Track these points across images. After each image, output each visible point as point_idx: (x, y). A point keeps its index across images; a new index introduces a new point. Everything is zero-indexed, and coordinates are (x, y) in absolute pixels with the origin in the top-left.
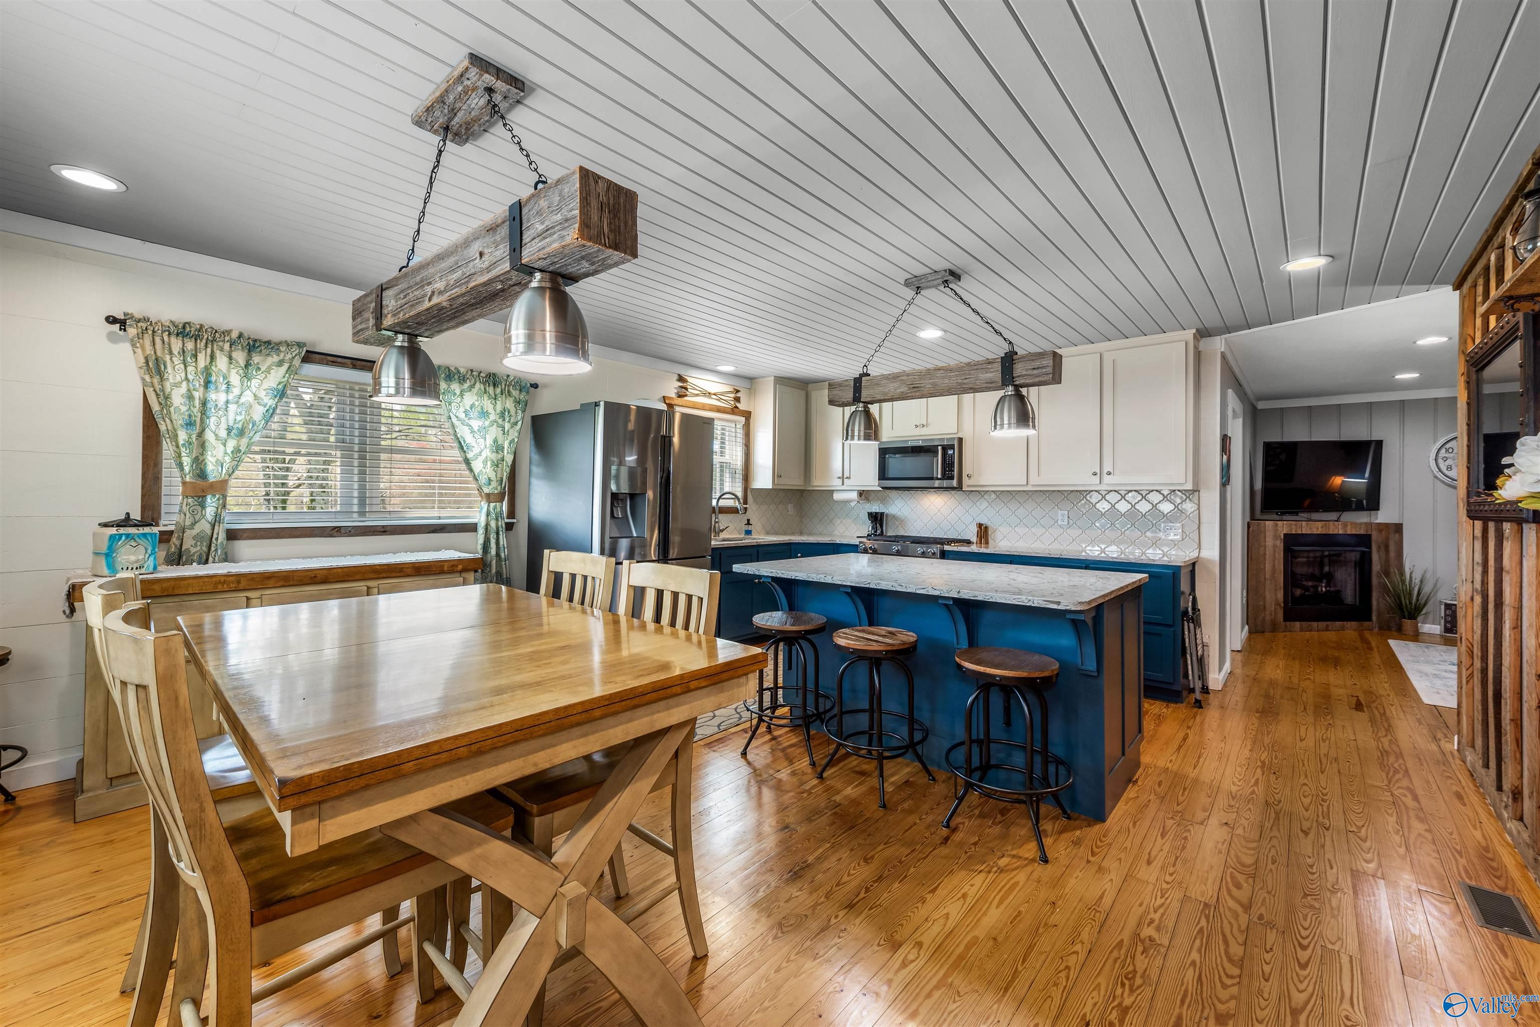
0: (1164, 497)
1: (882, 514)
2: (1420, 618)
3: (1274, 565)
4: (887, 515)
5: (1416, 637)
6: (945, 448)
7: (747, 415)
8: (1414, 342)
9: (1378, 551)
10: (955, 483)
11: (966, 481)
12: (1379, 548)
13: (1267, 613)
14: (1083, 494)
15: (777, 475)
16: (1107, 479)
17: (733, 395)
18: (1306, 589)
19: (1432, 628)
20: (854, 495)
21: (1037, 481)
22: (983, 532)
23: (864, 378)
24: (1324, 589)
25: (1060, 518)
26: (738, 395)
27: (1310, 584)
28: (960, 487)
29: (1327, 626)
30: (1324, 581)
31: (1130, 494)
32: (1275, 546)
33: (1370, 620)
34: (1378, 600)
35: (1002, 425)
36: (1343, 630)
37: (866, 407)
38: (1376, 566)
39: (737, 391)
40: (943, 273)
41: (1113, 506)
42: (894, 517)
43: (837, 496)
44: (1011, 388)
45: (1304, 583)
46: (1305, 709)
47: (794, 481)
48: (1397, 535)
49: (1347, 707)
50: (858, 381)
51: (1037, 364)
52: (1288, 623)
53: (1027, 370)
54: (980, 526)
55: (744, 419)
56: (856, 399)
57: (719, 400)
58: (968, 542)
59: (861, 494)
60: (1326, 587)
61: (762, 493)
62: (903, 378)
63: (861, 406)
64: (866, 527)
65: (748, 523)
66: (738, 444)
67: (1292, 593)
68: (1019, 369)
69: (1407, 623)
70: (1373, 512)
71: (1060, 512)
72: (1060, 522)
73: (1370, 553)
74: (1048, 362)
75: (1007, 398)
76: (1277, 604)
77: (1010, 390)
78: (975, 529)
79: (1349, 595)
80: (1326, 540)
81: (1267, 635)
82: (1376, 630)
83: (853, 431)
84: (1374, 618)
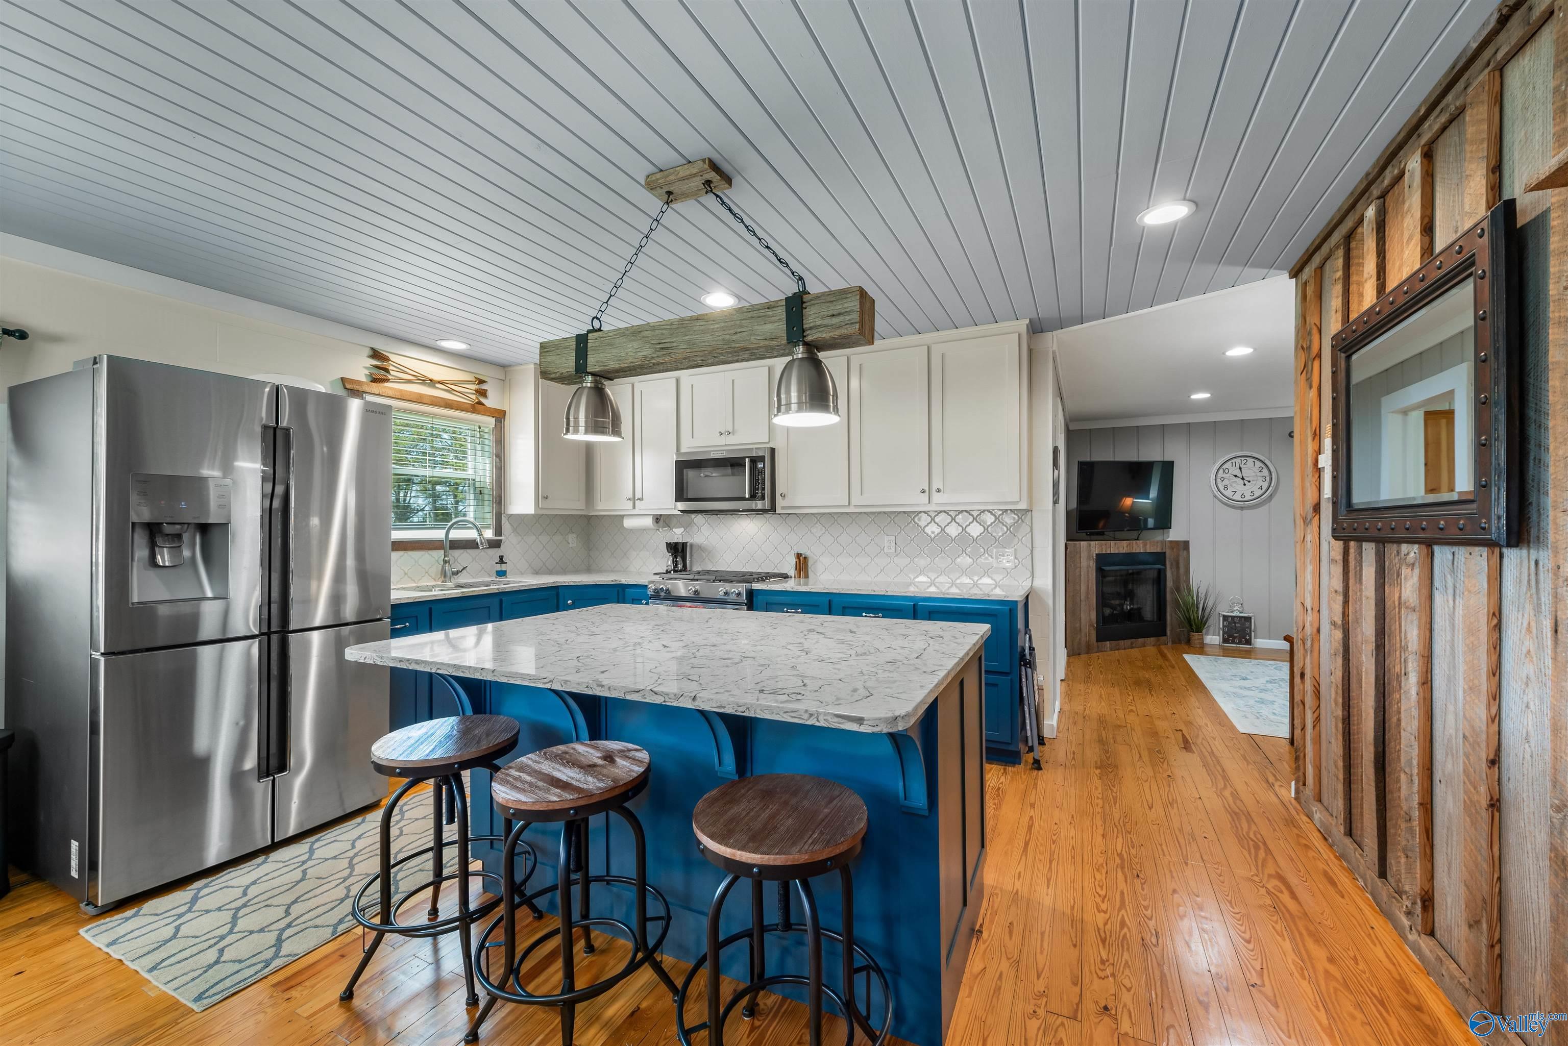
0: (996, 518)
1: (684, 545)
2: (1204, 631)
3: (1088, 586)
4: (691, 545)
5: (1201, 650)
6: (754, 461)
7: (500, 416)
8: (1224, 353)
9: (1171, 568)
10: (767, 504)
11: (779, 502)
12: (1172, 565)
13: (1083, 634)
14: (910, 516)
15: (541, 496)
16: (937, 498)
17: (474, 387)
18: (1113, 608)
19: (1213, 639)
20: (648, 522)
21: (861, 501)
22: (802, 564)
23: (590, 336)
24: (1128, 607)
25: (887, 544)
26: (484, 387)
27: (1117, 602)
28: (773, 508)
29: (1132, 643)
30: (1128, 599)
31: (960, 516)
32: (1089, 567)
33: (1165, 634)
34: (1171, 615)
35: (789, 404)
36: (1145, 646)
37: (595, 382)
38: (1170, 583)
39: (481, 382)
40: (700, 163)
41: (943, 530)
42: (700, 547)
43: (628, 523)
44: (801, 348)
45: (1113, 602)
46: (1140, 757)
47: (572, 504)
48: (1185, 552)
49: (1177, 747)
50: (582, 341)
51: (838, 307)
52: (1100, 643)
53: (823, 318)
54: (799, 556)
55: (493, 420)
56: (581, 369)
57: (451, 391)
58: (785, 577)
59: (658, 519)
60: (1131, 604)
61: (521, 519)
62: (646, 334)
63: (588, 382)
64: (666, 561)
65: (501, 560)
66: (487, 454)
67: (1103, 612)
68: (812, 316)
69: (1195, 635)
70: (1165, 530)
71: (886, 538)
72: (886, 550)
73: (1165, 570)
74: (853, 304)
75: (796, 363)
76: (1091, 625)
77: (800, 352)
78: (793, 560)
79: (1149, 613)
80: (1130, 558)
81: (1082, 656)
82: (1170, 644)
83: (576, 419)
84: (1168, 633)
